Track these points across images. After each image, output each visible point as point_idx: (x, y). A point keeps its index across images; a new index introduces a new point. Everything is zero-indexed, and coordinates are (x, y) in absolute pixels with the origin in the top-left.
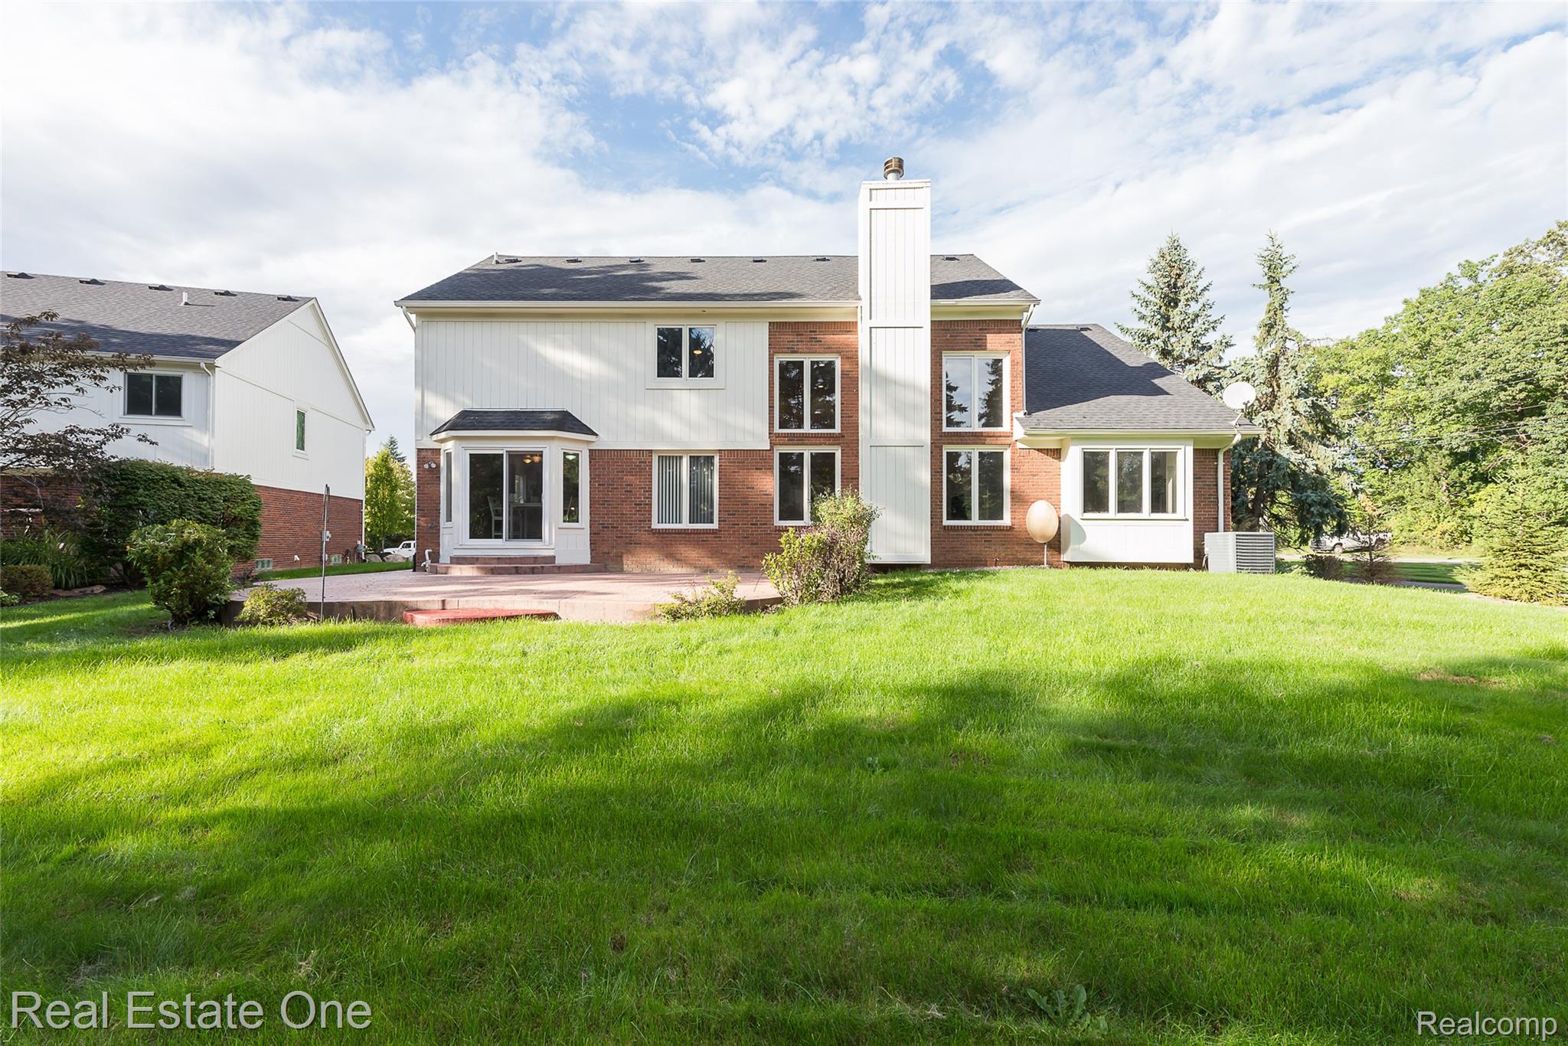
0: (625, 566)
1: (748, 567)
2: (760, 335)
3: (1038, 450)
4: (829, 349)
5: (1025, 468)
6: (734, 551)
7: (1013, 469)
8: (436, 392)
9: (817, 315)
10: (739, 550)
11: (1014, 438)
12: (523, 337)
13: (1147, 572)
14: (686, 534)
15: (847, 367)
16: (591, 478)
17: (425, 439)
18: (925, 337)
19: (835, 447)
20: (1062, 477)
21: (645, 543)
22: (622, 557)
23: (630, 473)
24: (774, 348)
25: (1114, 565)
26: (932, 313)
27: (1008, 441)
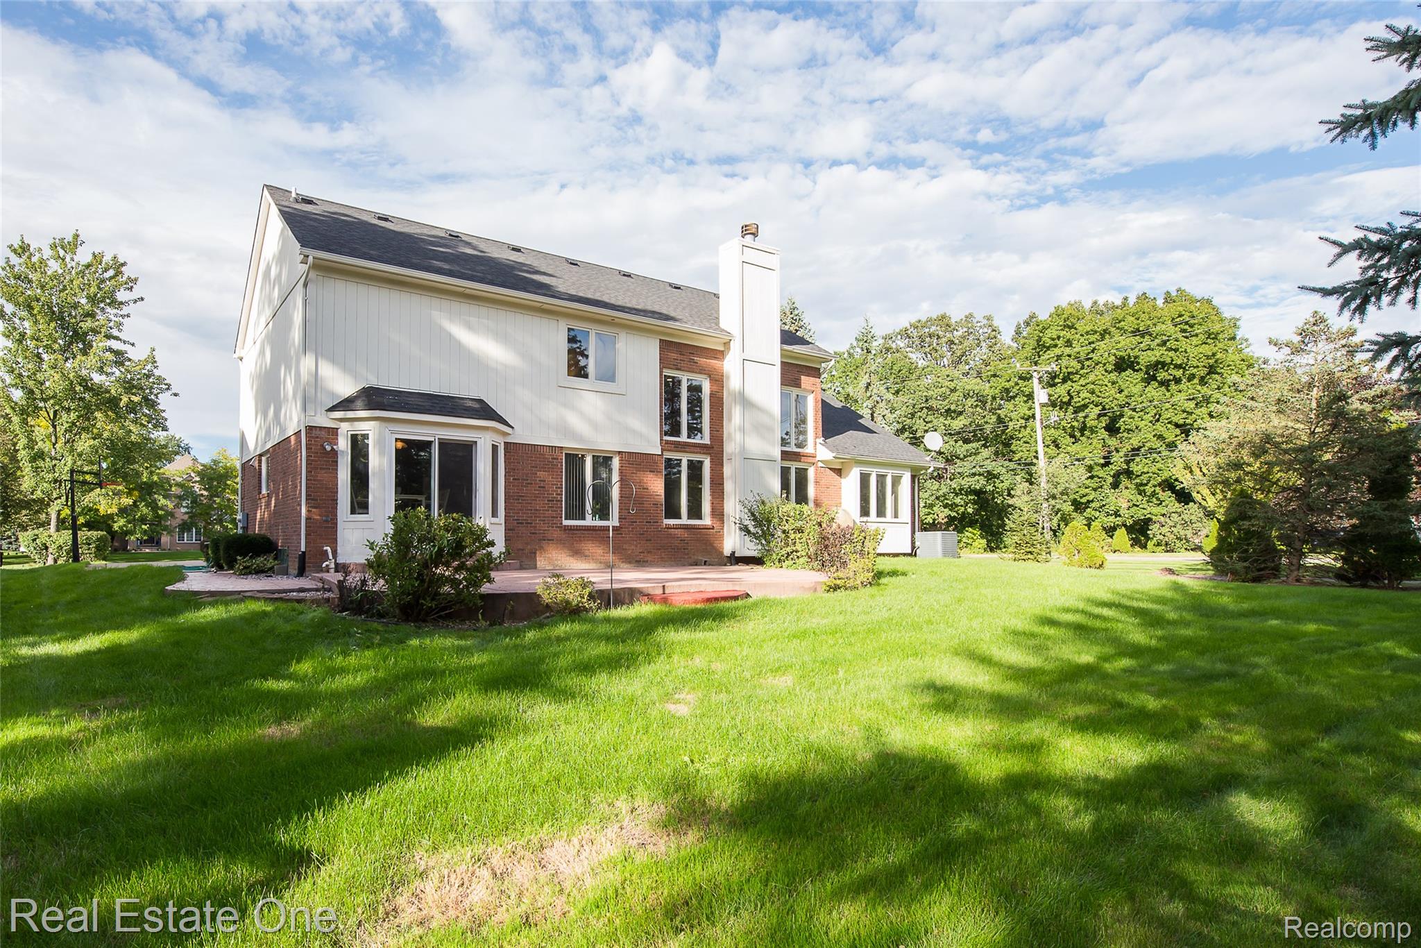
0: (538, 563)
1: (644, 561)
2: (652, 350)
3: (830, 469)
4: (702, 371)
5: (823, 482)
6: (633, 547)
7: (816, 482)
8: (333, 360)
9: (692, 339)
10: (636, 546)
11: (818, 458)
12: (436, 314)
13: (902, 558)
14: (593, 530)
15: (715, 388)
16: (506, 472)
17: (318, 415)
18: (776, 372)
19: (704, 456)
20: (842, 489)
21: (557, 540)
22: (535, 553)
23: (543, 469)
24: (664, 363)
25: (888, 555)
26: (782, 356)
27: (811, 460)
